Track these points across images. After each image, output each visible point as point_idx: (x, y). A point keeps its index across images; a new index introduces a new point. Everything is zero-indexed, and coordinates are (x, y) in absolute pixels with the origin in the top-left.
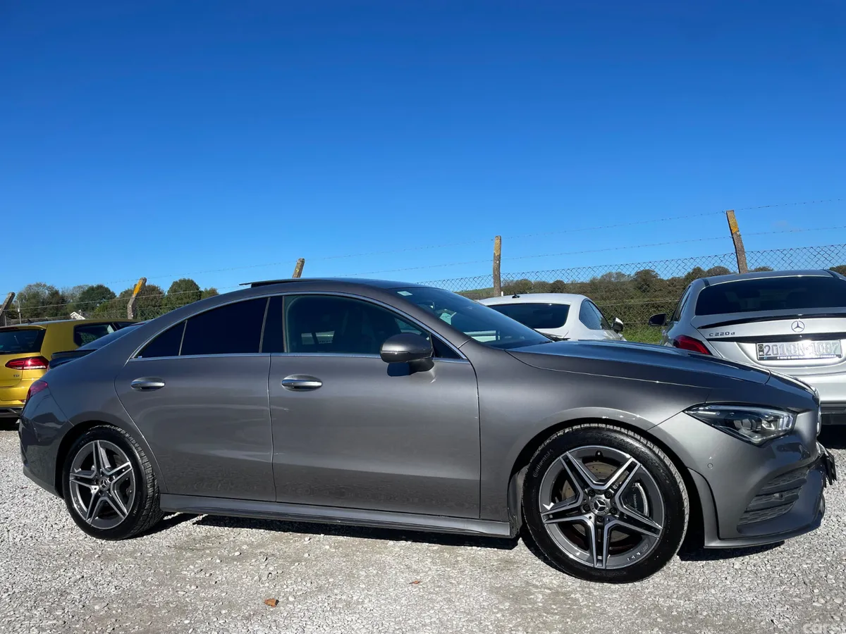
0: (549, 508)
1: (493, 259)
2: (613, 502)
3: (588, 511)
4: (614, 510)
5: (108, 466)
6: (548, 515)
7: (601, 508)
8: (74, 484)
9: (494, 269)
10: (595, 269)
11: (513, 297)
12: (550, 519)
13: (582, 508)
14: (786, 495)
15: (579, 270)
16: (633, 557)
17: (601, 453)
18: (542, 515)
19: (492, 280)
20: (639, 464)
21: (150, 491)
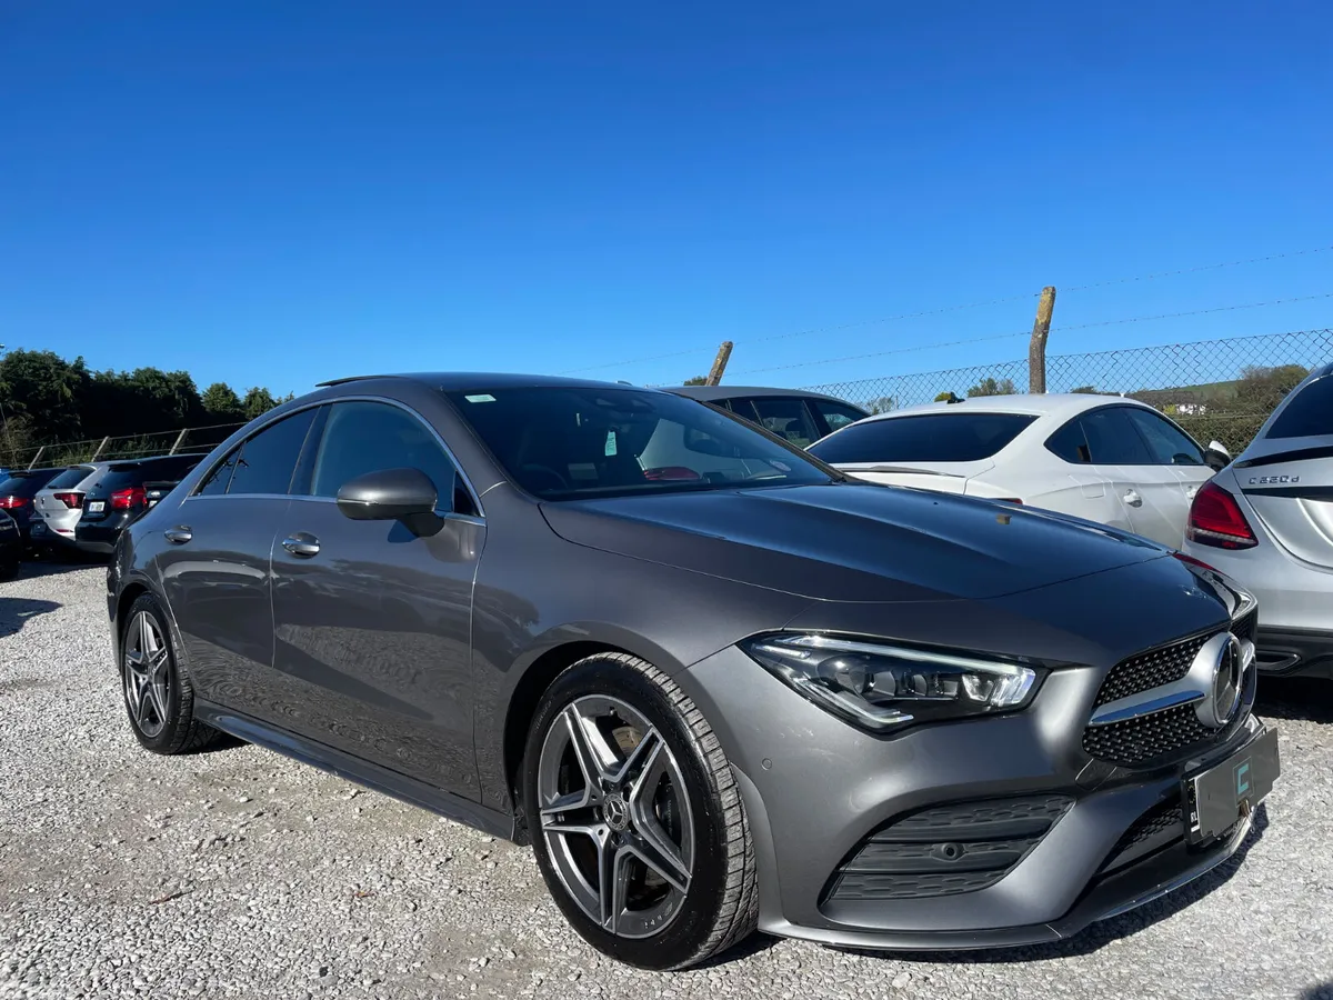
0: (550, 802)
1: (1032, 330)
2: (628, 807)
3: (602, 820)
4: (630, 824)
5: (155, 648)
6: (556, 815)
7: (616, 816)
8: (129, 670)
9: (1031, 348)
10: (1232, 344)
11: (949, 402)
12: (557, 823)
13: (595, 810)
14: (972, 852)
15: (1199, 348)
16: (653, 923)
17: (615, 713)
18: (542, 812)
19: (1028, 369)
20: (662, 741)
21: (185, 690)
